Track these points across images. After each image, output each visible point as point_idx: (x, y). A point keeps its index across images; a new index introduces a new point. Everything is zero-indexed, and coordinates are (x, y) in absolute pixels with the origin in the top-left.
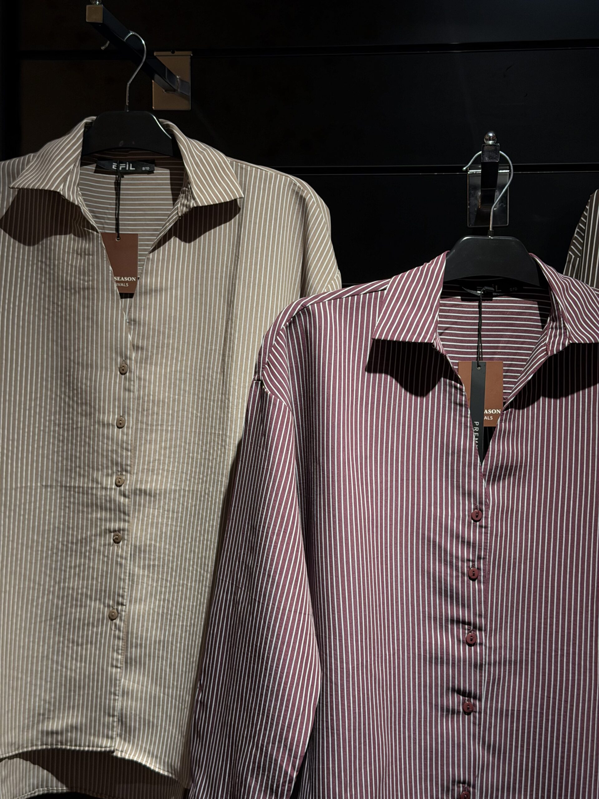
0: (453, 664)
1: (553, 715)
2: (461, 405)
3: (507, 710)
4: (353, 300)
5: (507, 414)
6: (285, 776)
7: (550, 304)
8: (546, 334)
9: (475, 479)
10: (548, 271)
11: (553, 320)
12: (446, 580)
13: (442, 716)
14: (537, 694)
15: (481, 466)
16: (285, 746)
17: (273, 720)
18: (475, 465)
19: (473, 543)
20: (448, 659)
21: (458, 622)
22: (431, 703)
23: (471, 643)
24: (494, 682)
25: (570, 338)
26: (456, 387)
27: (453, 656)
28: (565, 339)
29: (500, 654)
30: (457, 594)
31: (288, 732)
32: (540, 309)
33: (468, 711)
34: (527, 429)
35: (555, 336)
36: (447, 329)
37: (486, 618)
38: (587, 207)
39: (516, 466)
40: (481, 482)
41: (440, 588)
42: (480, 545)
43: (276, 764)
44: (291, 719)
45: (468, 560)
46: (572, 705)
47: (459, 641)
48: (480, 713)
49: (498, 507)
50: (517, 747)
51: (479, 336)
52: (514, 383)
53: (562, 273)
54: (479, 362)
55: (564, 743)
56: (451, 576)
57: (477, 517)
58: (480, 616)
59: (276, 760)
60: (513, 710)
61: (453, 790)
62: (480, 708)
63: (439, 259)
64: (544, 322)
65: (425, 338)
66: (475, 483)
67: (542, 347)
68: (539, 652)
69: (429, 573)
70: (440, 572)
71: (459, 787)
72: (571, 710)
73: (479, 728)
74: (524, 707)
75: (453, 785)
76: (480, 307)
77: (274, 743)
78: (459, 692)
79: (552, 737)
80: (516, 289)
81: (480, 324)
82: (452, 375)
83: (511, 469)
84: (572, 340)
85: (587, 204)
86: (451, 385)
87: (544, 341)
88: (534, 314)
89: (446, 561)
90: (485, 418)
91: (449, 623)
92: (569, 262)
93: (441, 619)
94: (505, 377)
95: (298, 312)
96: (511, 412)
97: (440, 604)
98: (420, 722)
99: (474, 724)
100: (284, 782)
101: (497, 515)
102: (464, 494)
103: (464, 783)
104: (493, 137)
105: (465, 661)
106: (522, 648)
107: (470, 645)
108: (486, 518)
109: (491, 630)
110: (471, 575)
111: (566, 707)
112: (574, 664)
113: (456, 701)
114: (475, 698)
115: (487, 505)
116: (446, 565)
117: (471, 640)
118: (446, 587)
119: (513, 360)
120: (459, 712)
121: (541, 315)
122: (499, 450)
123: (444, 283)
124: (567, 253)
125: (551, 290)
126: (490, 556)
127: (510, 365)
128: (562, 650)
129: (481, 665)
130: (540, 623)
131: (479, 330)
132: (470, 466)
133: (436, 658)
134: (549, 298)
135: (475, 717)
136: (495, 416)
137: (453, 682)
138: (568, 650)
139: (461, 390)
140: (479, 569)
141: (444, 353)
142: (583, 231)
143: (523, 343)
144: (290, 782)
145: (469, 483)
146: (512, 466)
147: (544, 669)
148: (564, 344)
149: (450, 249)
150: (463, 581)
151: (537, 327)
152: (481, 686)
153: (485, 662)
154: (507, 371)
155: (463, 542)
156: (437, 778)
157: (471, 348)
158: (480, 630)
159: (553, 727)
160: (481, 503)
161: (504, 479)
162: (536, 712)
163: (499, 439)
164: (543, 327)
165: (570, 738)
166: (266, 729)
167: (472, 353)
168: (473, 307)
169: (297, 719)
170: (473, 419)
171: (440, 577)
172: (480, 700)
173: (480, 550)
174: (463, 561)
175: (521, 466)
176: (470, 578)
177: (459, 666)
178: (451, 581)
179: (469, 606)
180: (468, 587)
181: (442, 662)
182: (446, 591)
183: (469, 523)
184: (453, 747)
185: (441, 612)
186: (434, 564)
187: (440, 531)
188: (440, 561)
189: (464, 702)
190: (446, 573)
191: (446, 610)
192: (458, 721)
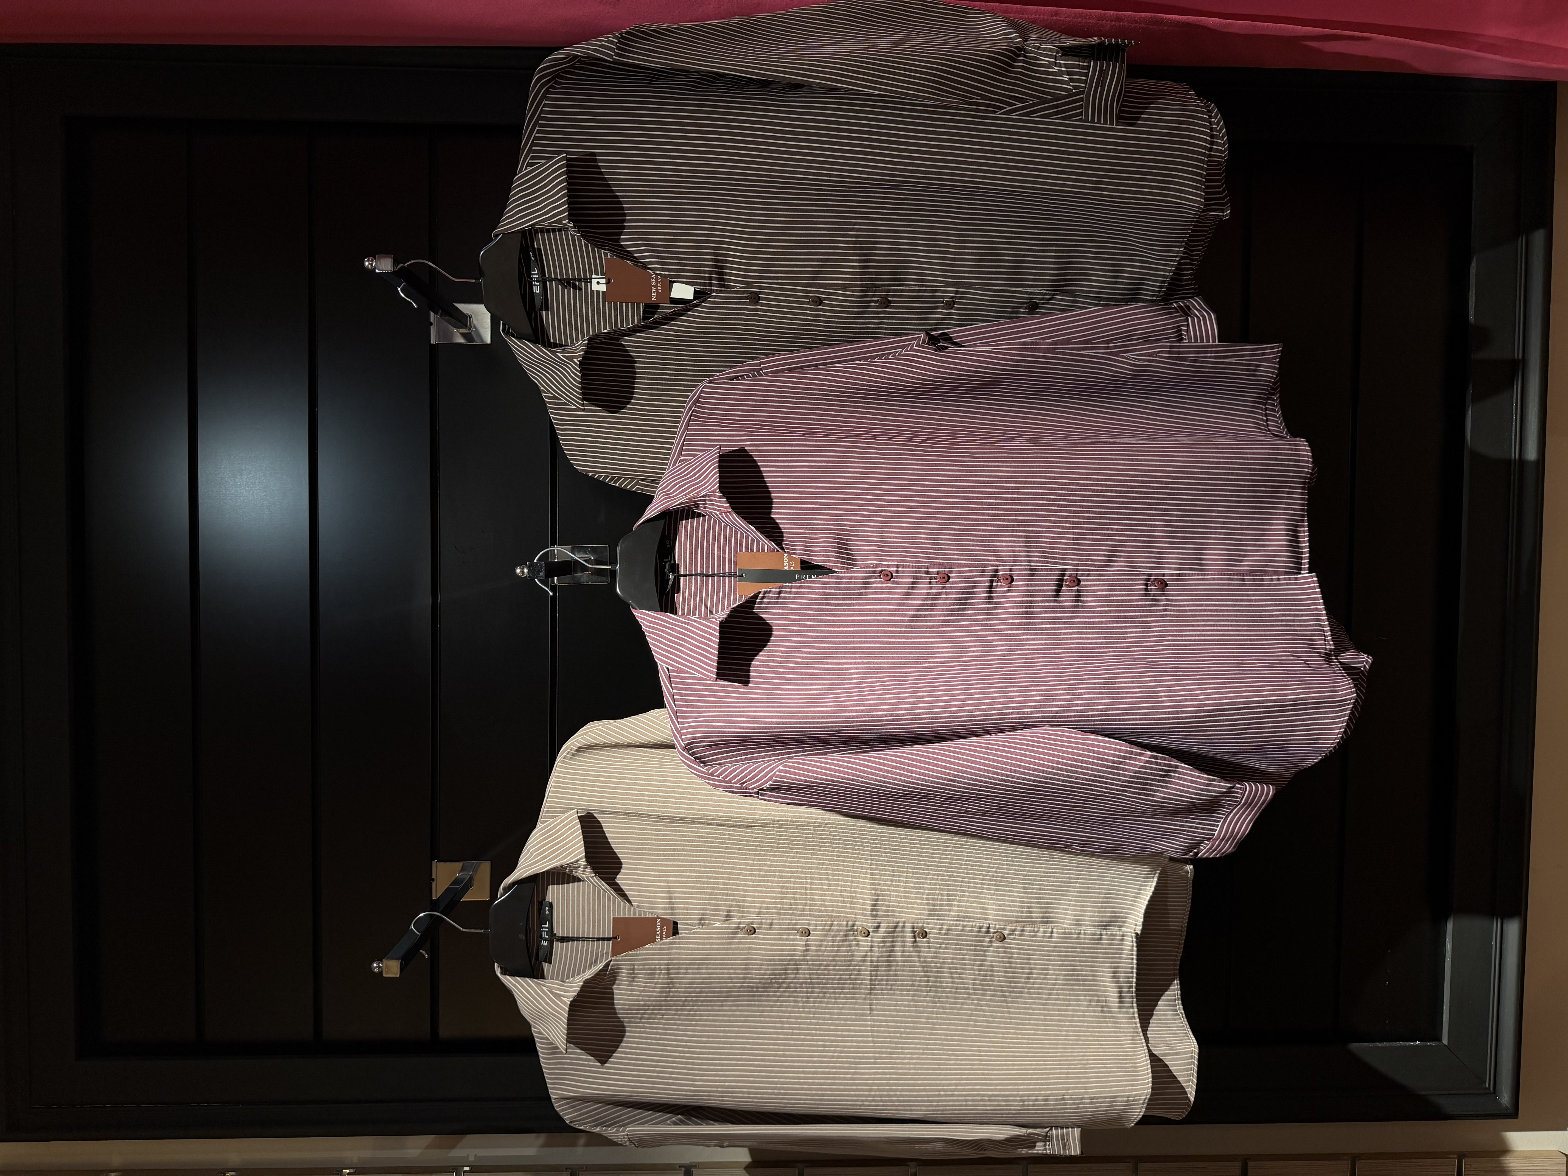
0: (1031, 596)
1: (1075, 501)
2: (780, 593)
3: (1074, 544)
4: (678, 700)
5: (788, 549)
6: (1151, 763)
7: (683, 510)
8: (711, 513)
9: (851, 578)
10: (651, 512)
11: (697, 506)
12: (951, 604)
13: (1082, 607)
14: (1056, 516)
15: (840, 572)
16: (1121, 763)
17: (1095, 776)
18: (838, 578)
19: (914, 579)
20: (1027, 602)
21: (990, 592)
22: (1071, 618)
23: (1011, 579)
24: (1047, 556)
25: (714, 491)
26: (763, 598)
27: (1024, 596)
28: (715, 496)
29: (1019, 551)
30: (963, 593)
31: (1106, 760)
32: (687, 519)
33: (1078, 582)
34: (802, 529)
35: (713, 505)
36: (706, 607)
37: (985, 566)
38: (590, 474)
39: (838, 539)
40: (854, 572)
41: (959, 610)
42: (916, 572)
43: (1140, 772)
44: (1094, 758)
45: (930, 583)
46: (1065, 484)
47: (1009, 591)
48: (1077, 570)
49: (878, 555)
50: (1109, 535)
51: (713, 575)
52: (758, 542)
53: (653, 496)
54: (739, 576)
55: (1102, 491)
56: (946, 599)
57: (887, 575)
58: (983, 571)
59: (1136, 772)
60: (1073, 539)
61: (1154, 595)
62: (1073, 570)
63: (638, 617)
64: (699, 515)
65: (714, 630)
66: (855, 578)
67: (723, 517)
68: (1016, 515)
69: (944, 621)
70: (943, 610)
71: (1151, 590)
72: (1070, 484)
73: (1093, 570)
74: (1069, 528)
75: (1149, 595)
76: (685, 576)
77: (1119, 775)
78: (1058, 591)
79: (1096, 502)
80: (668, 542)
81: (702, 575)
82: (751, 602)
83: (841, 544)
84: (716, 489)
85: (588, 475)
86: (761, 603)
87: (717, 515)
88: (692, 524)
89: (932, 605)
90: (792, 568)
91: (992, 600)
92: (642, 490)
93: (988, 609)
94: (752, 550)
95: (690, 754)
96: (786, 544)
97: (974, 609)
98: (1089, 628)
99: (1088, 575)
100: (1157, 763)
101: (885, 556)
102: (866, 588)
103: (1146, 585)
104: (520, 568)
105: (1028, 585)
106: (1013, 531)
107: (1012, 580)
108: (888, 566)
109: (997, 561)
110: (944, 580)
111: (1068, 489)
112: (1025, 482)
113: (1067, 594)
114: (1063, 575)
115: (877, 566)
116: (935, 605)
117: (1007, 579)
118: (957, 604)
119: (736, 543)
120: (1078, 591)
121: (693, 518)
122: (823, 556)
123: (661, 611)
124: (634, 492)
125: (668, 510)
126: (925, 562)
127: (741, 545)
128: (1012, 493)
129: (1031, 570)
130: (988, 515)
131: (707, 576)
132: (839, 583)
133: (1027, 613)
134: (677, 511)
135: (1082, 575)
136: (790, 559)
137: (1049, 596)
138: (1012, 488)
139: (765, 593)
140: (938, 573)
141: (729, 610)
142: (613, 478)
143: (720, 534)
144: (1156, 758)
145: (855, 583)
146: (838, 543)
147: (1032, 510)
148: (720, 497)
149: (629, 605)
150: (951, 588)
151: (704, 521)
152: (1051, 570)
153: (1028, 565)
154: (747, 548)
155: (913, 588)
156: (1143, 611)
157: (724, 583)
158: (997, 571)
159: (1088, 501)
160: (874, 572)
161: (850, 550)
162: (1074, 517)
163: (812, 556)
164: (704, 516)
165: (1097, 485)
166: (1106, 783)
167: (730, 582)
168: (685, 582)
169: (1094, 752)
170: (793, 580)
171: (947, 610)
172: (1065, 570)
173: (919, 572)
174: (931, 588)
175: (838, 534)
176: (947, 581)
177: (1033, 591)
178: (951, 599)
179: (975, 582)
180: (956, 583)
181: (1030, 607)
182: (961, 604)
183: (894, 582)
184: (1112, 596)
185: (982, 609)
186: (935, 616)
187: (903, 610)
188: (932, 610)
189: (1068, 586)
190: (944, 604)
191: (979, 603)
192: (1087, 591)
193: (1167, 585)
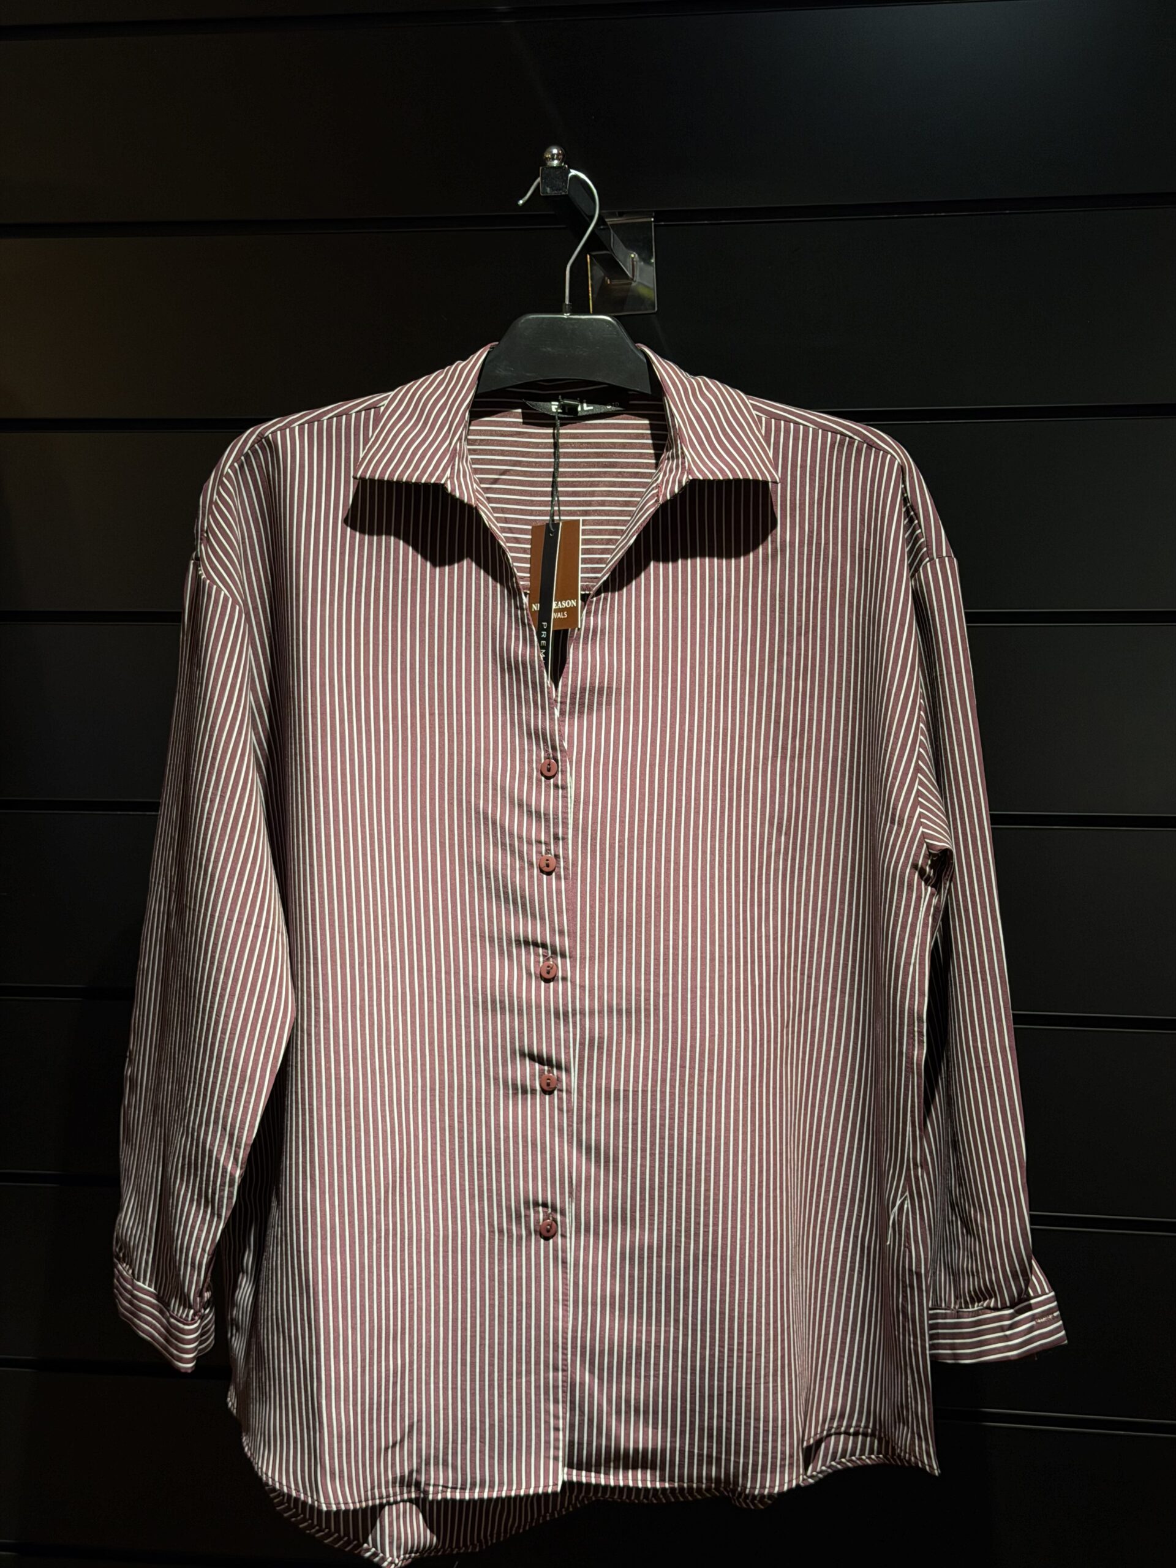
0: (521, 1011)
1: (691, 1095)
3: (617, 1091)
4: (339, 423)
5: (598, 602)
6: (224, 1176)
12: (504, 876)
13: (506, 1096)
18: (542, 687)
19: (545, 814)
20: (511, 1004)
21: (527, 943)
23: (548, 978)
25: (690, 472)
27: (519, 998)
28: (683, 474)
29: (601, 997)
30: (523, 897)
33: (547, 1091)
35: (671, 471)
37: (572, 935)
40: (551, 715)
42: (556, 818)
45: (539, 842)
47: (529, 974)
48: (569, 1092)
50: (634, 1151)
56: (513, 869)
57: (549, 770)
58: (561, 933)
59: (211, 1151)
61: (527, 1216)
62: (569, 1085)
67: (653, 489)
68: (666, 995)
69: (479, 865)
70: (496, 863)
71: (536, 1212)
73: (569, 1117)
74: (645, 1085)
75: (527, 1207)
76: (556, 435)
78: (532, 1058)
79: (690, 1131)
84: (692, 475)
89: (504, 844)
91: (514, 945)
93: (500, 939)
95: (252, 446)
96: (605, 599)
98: (470, 1104)
100: (223, 1184)
102: (529, 735)
103: (545, 1205)
104: (559, 153)
105: (539, 1007)
107: (547, 981)
108: (564, 772)
109: (583, 959)
113: (530, 1073)
114: (559, 1067)
115: (564, 752)
116: (504, 850)
117: (548, 972)
120: (533, 1091)
125: (664, 395)
129: (567, 1014)
133: (494, 1002)
134: (662, 408)
135: (560, 1099)
137: (522, 1041)
140: (557, 856)
147: (675, 1022)
148: (680, 482)
150: (531, 877)
152: (568, 1050)
155: (530, 812)
156: (499, 1195)
158: (563, 956)
160: (554, 748)
162: (663, 1093)
163: (585, 643)
169: (241, 1088)
171: (496, 871)
172: (568, 1073)
173: (556, 824)
174: (529, 843)
176: (542, 871)
177: (529, 1013)
178: (513, 877)
179: (542, 919)
180: (540, 885)
181: (503, 1008)
182: (506, 893)
183: (539, 781)
184: (525, 1147)
185: (500, 930)
186: (487, 849)
187: (495, 796)
188: (495, 845)
189: (542, 1072)
190: (504, 864)
191: (508, 924)
192: (534, 1105)
193: (547, 1239)
